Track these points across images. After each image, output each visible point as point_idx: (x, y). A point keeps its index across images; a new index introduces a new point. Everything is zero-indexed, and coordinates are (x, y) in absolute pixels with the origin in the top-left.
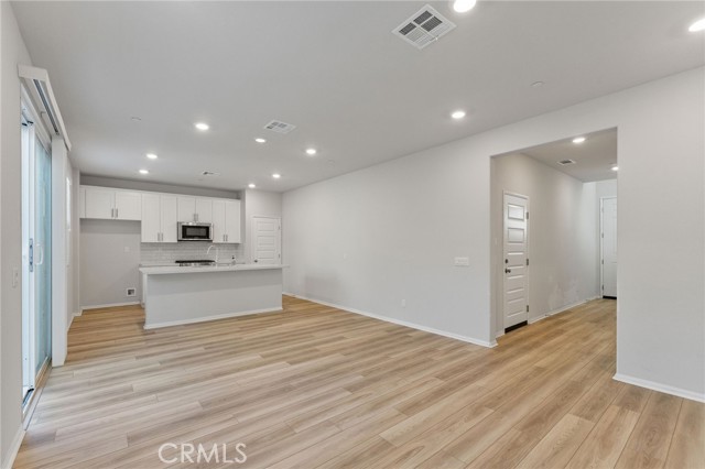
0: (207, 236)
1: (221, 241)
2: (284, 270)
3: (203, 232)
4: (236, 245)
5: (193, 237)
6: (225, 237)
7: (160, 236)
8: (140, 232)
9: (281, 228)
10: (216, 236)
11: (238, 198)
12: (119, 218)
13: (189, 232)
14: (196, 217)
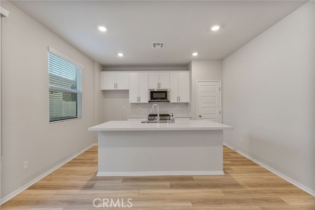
0: (166, 98)
1: (176, 101)
2: (224, 131)
3: (163, 95)
4: (187, 104)
5: (157, 99)
6: (179, 98)
7: (139, 99)
8: (128, 97)
9: (221, 89)
10: (172, 98)
11: (188, 70)
12: (118, 89)
13: (155, 96)
14: (159, 85)
